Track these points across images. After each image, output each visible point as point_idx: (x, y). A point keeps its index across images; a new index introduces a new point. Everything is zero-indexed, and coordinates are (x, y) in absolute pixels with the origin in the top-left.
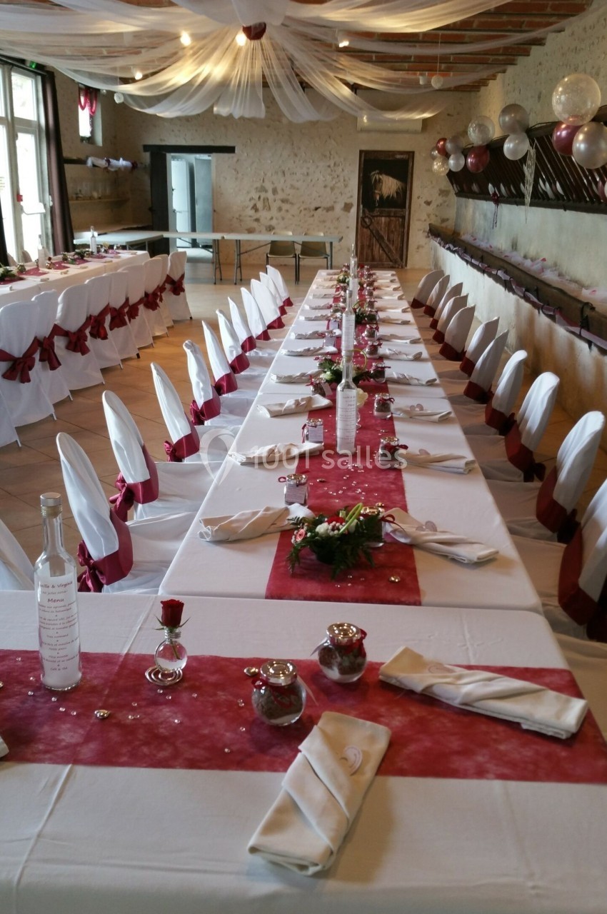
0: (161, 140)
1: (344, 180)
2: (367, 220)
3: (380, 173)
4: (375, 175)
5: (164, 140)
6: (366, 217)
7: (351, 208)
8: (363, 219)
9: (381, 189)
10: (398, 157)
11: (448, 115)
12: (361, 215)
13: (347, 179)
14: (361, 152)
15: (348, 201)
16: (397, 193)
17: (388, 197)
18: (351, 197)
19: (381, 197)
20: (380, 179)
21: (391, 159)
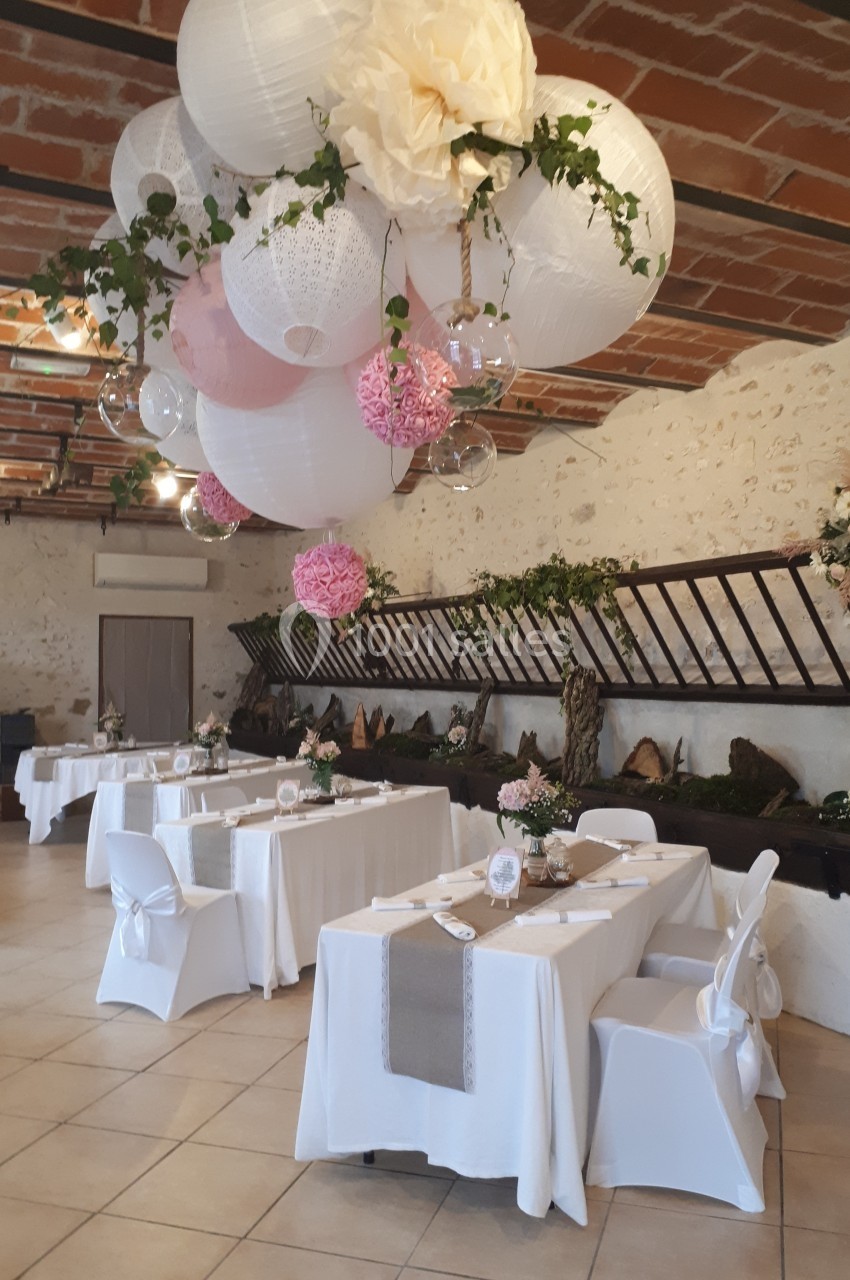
1: (74, 663)
7: (86, 707)
13: (77, 660)
14: (102, 618)
18: (87, 689)
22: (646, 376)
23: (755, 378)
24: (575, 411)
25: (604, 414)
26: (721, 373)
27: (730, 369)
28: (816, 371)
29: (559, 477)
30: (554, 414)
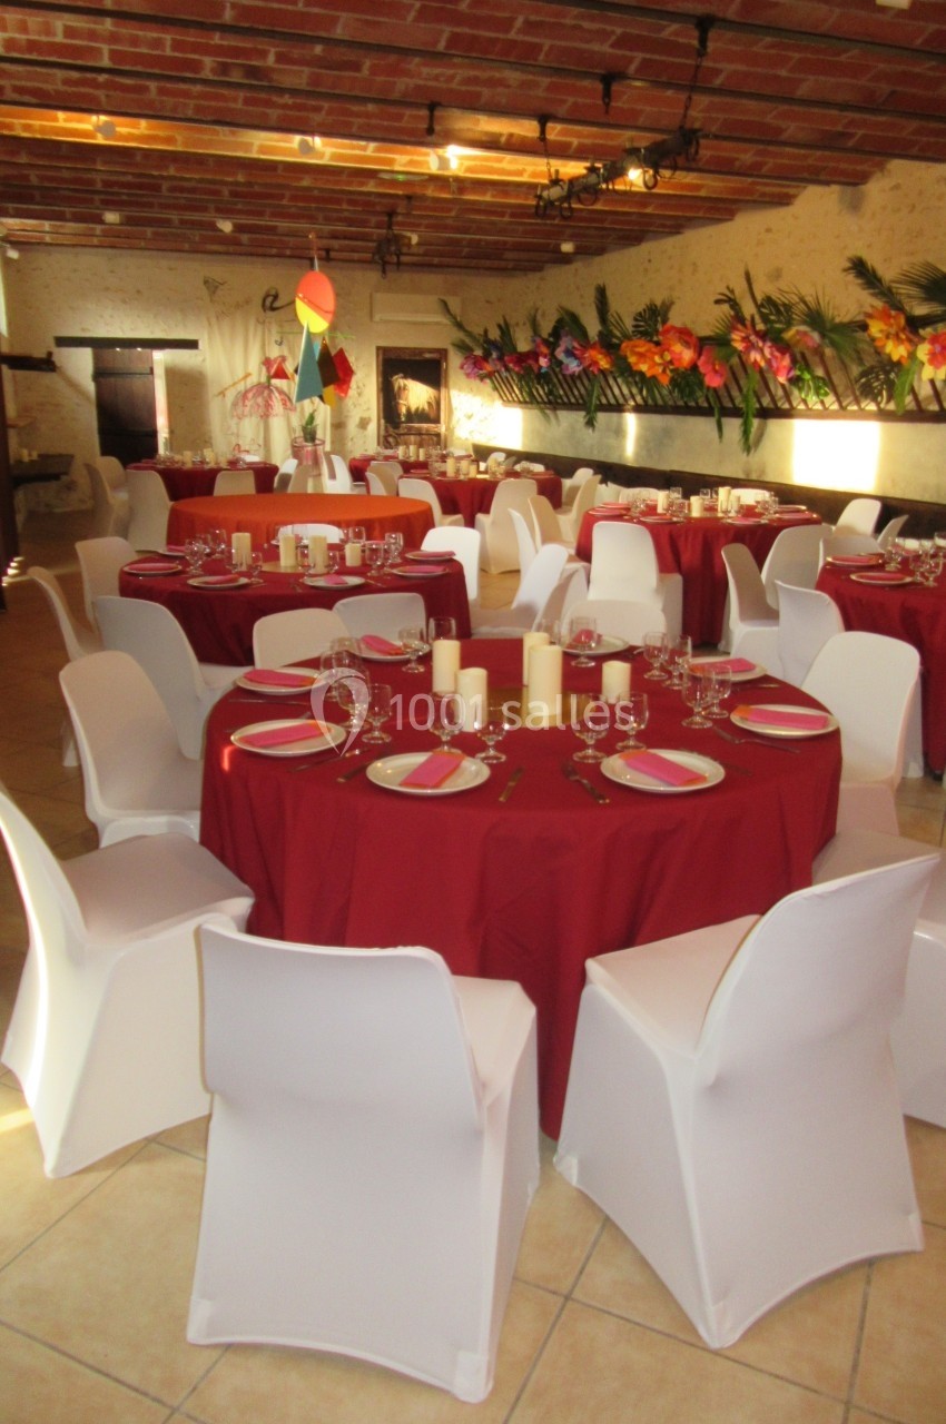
0: (83, 330)
1: (358, 387)
2: (391, 440)
3: (405, 377)
4: (399, 381)
5: (89, 330)
6: (390, 435)
7: (368, 424)
8: (386, 438)
9: (406, 399)
10: (428, 356)
11: (488, 302)
12: (382, 433)
13: (361, 385)
14: (378, 348)
15: (365, 415)
16: (429, 403)
17: (417, 409)
18: (368, 409)
19: (408, 410)
20: (405, 385)
21: (417, 358)
22: (822, 177)
23: (900, 181)
24: (772, 195)
25: (795, 196)
26: (879, 175)
27: (886, 173)
28: (938, 181)
29: (760, 243)
30: (755, 197)
